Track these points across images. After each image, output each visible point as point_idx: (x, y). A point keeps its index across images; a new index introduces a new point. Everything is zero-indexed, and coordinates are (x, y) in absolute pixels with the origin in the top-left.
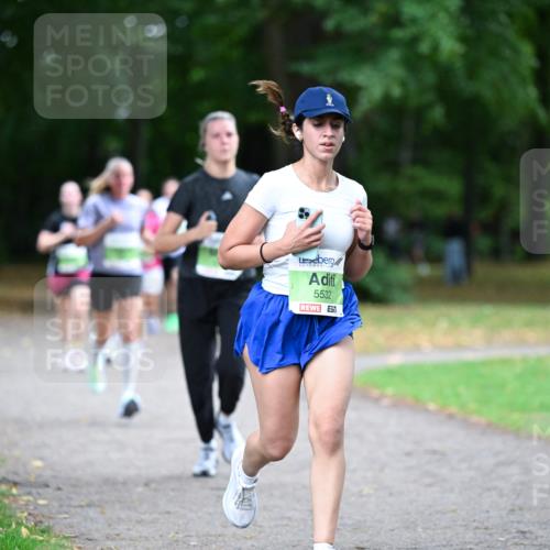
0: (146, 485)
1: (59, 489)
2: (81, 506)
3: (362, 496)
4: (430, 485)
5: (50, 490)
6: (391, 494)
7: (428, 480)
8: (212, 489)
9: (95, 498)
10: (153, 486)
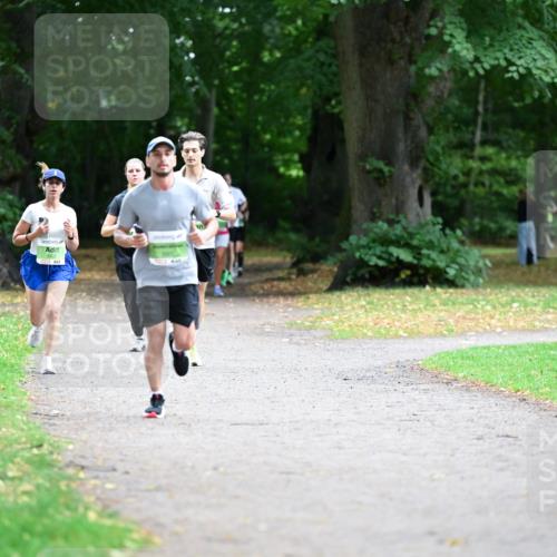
0: (215, 469)
1: (127, 473)
2: (148, 490)
3: (433, 480)
4: (502, 470)
5: (116, 474)
6: (462, 478)
7: (500, 465)
8: (282, 473)
9: (164, 482)
10: (222, 469)
